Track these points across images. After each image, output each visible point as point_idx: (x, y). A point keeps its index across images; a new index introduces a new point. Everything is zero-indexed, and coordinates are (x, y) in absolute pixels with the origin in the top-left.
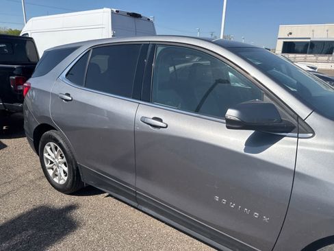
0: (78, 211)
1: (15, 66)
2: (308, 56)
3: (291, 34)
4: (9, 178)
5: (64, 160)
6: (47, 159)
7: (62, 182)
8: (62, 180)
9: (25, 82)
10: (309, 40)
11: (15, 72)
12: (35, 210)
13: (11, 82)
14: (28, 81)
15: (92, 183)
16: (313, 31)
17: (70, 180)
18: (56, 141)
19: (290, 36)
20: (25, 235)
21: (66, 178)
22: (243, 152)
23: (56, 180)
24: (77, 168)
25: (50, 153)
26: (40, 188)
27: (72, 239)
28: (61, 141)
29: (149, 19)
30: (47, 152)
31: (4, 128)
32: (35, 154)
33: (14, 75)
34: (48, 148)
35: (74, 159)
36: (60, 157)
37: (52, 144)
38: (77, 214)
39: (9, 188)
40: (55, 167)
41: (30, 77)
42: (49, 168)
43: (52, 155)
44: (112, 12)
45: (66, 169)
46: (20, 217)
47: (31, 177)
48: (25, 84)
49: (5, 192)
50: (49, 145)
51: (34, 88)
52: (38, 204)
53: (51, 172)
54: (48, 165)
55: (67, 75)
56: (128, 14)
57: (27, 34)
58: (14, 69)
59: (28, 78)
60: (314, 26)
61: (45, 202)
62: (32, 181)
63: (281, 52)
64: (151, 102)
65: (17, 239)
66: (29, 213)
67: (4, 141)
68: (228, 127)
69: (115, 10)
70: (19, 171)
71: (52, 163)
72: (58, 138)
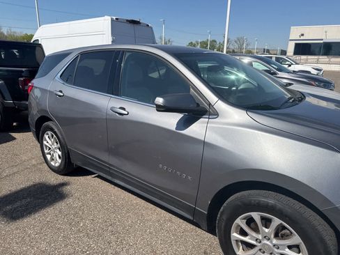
0: (68, 187)
1: (24, 69)
2: (321, 57)
3: (303, 35)
4: (15, 163)
5: (59, 145)
6: (46, 146)
7: (57, 165)
8: (57, 163)
9: (30, 82)
10: (322, 42)
11: (23, 74)
12: (34, 185)
13: (20, 84)
14: (33, 82)
15: (79, 164)
16: (326, 32)
17: (63, 162)
18: (52, 130)
19: (302, 38)
20: (24, 202)
21: (60, 161)
22: (174, 129)
23: (53, 163)
24: (68, 151)
25: (48, 141)
26: (40, 170)
27: (61, 205)
28: (56, 130)
29: (148, 25)
30: (46, 140)
31: (15, 124)
32: (37, 142)
33: (22, 77)
34: (46, 137)
35: (66, 144)
36: (55, 144)
37: (49, 133)
38: (67, 189)
39: (15, 170)
40: (52, 152)
41: (34, 78)
42: (48, 154)
43: (50, 142)
44: (112, 20)
45: (60, 153)
46: (22, 190)
47: (34, 162)
48: (30, 84)
49: (11, 172)
50: (47, 134)
51: (36, 88)
52: (37, 181)
53: (49, 157)
54: (46, 151)
55: (61, 76)
56: (127, 21)
57: (38, 40)
58: (22, 71)
59: (32, 80)
60: (327, 27)
61: (43, 180)
62: (34, 165)
63: (292, 54)
64: (121, 96)
65: (18, 204)
66: (29, 187)
67: (14, 135)
68: (158, 111)
69: (114, 18)
70: (24, 158)
71: (50, 149)
72: (54, 127)
